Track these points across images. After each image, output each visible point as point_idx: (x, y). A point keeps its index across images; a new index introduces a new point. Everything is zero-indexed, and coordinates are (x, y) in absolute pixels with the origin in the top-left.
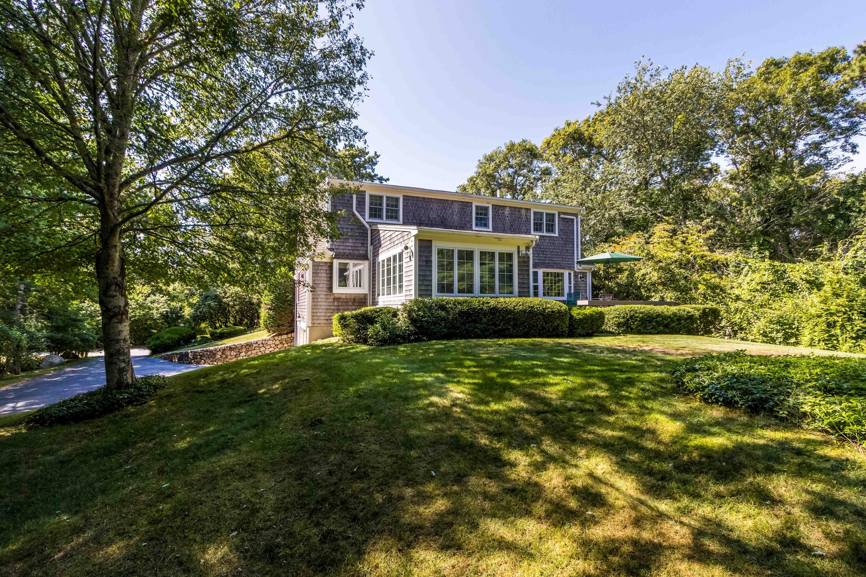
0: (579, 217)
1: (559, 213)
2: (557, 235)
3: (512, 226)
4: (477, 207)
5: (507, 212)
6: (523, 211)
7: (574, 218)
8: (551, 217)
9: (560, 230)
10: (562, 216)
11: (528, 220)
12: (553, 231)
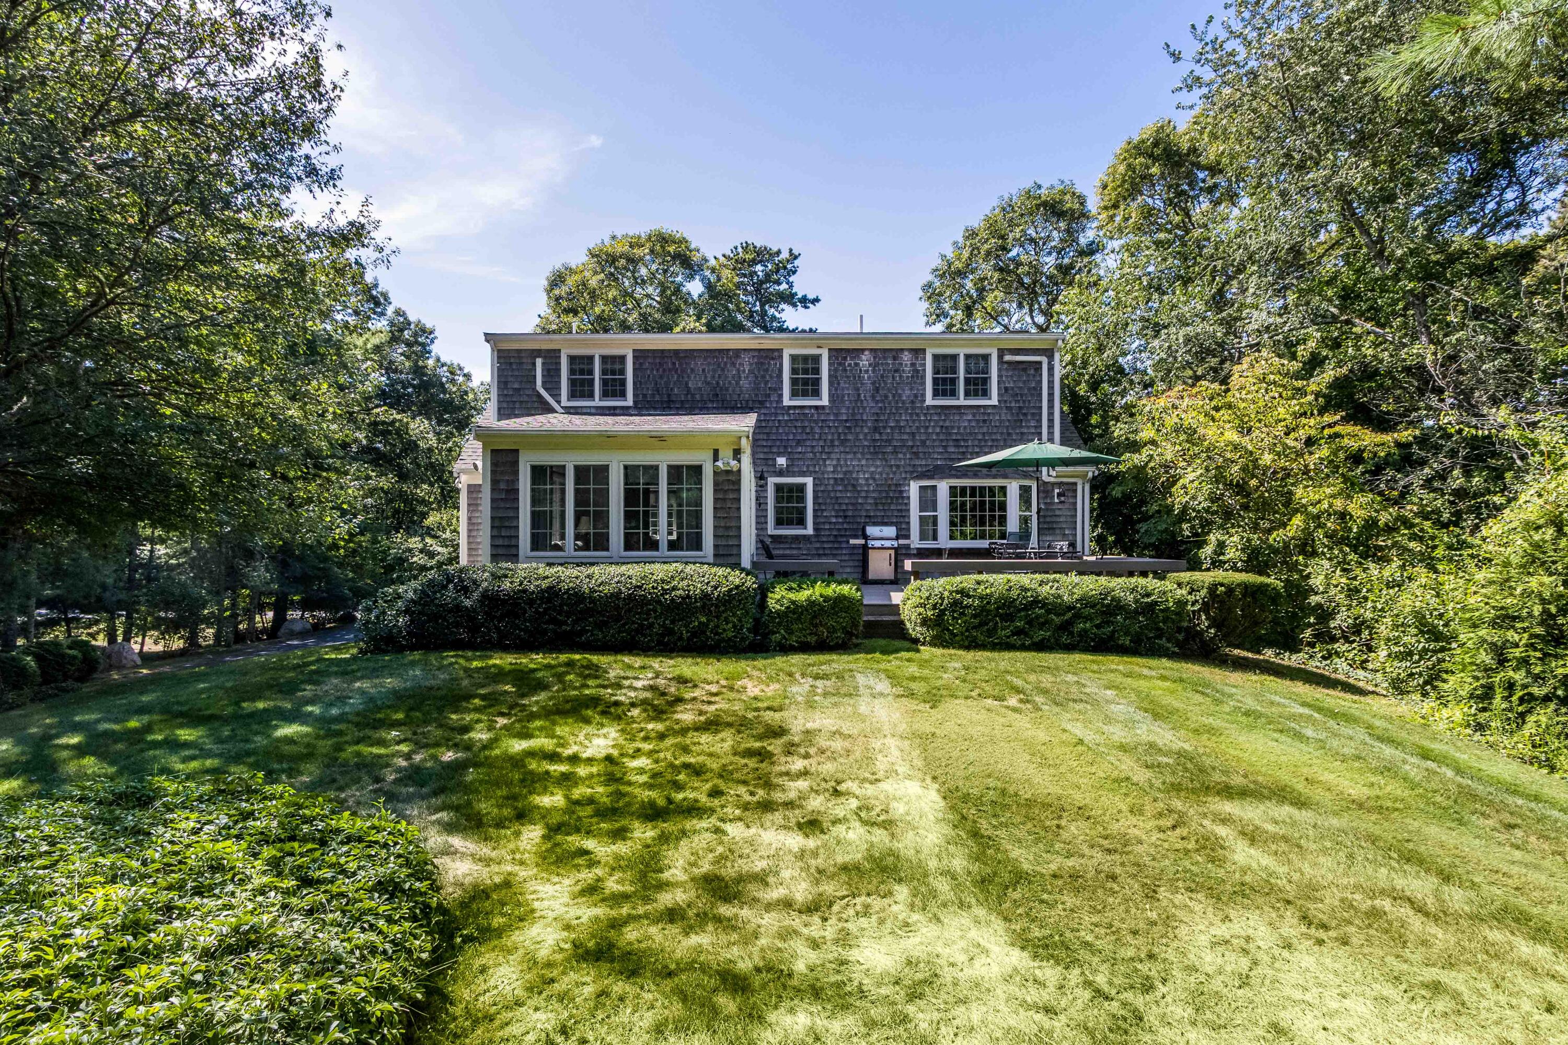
0: (1057, 356)
1: (1001, 353)
2: (994, 401)
3: (877, 390)
4: (794, 358)
5: (865, 361)
6: (906, 358)
7: (1044, 360)
8: (979, 362)
9: (1004, 391)
10: (1007, 358)
11: (918, 375)
12: (985, 393)
